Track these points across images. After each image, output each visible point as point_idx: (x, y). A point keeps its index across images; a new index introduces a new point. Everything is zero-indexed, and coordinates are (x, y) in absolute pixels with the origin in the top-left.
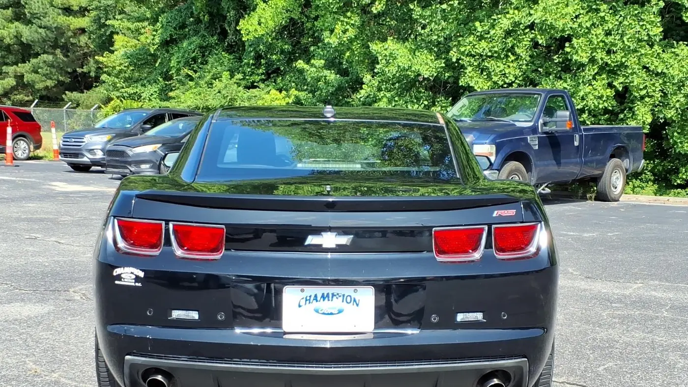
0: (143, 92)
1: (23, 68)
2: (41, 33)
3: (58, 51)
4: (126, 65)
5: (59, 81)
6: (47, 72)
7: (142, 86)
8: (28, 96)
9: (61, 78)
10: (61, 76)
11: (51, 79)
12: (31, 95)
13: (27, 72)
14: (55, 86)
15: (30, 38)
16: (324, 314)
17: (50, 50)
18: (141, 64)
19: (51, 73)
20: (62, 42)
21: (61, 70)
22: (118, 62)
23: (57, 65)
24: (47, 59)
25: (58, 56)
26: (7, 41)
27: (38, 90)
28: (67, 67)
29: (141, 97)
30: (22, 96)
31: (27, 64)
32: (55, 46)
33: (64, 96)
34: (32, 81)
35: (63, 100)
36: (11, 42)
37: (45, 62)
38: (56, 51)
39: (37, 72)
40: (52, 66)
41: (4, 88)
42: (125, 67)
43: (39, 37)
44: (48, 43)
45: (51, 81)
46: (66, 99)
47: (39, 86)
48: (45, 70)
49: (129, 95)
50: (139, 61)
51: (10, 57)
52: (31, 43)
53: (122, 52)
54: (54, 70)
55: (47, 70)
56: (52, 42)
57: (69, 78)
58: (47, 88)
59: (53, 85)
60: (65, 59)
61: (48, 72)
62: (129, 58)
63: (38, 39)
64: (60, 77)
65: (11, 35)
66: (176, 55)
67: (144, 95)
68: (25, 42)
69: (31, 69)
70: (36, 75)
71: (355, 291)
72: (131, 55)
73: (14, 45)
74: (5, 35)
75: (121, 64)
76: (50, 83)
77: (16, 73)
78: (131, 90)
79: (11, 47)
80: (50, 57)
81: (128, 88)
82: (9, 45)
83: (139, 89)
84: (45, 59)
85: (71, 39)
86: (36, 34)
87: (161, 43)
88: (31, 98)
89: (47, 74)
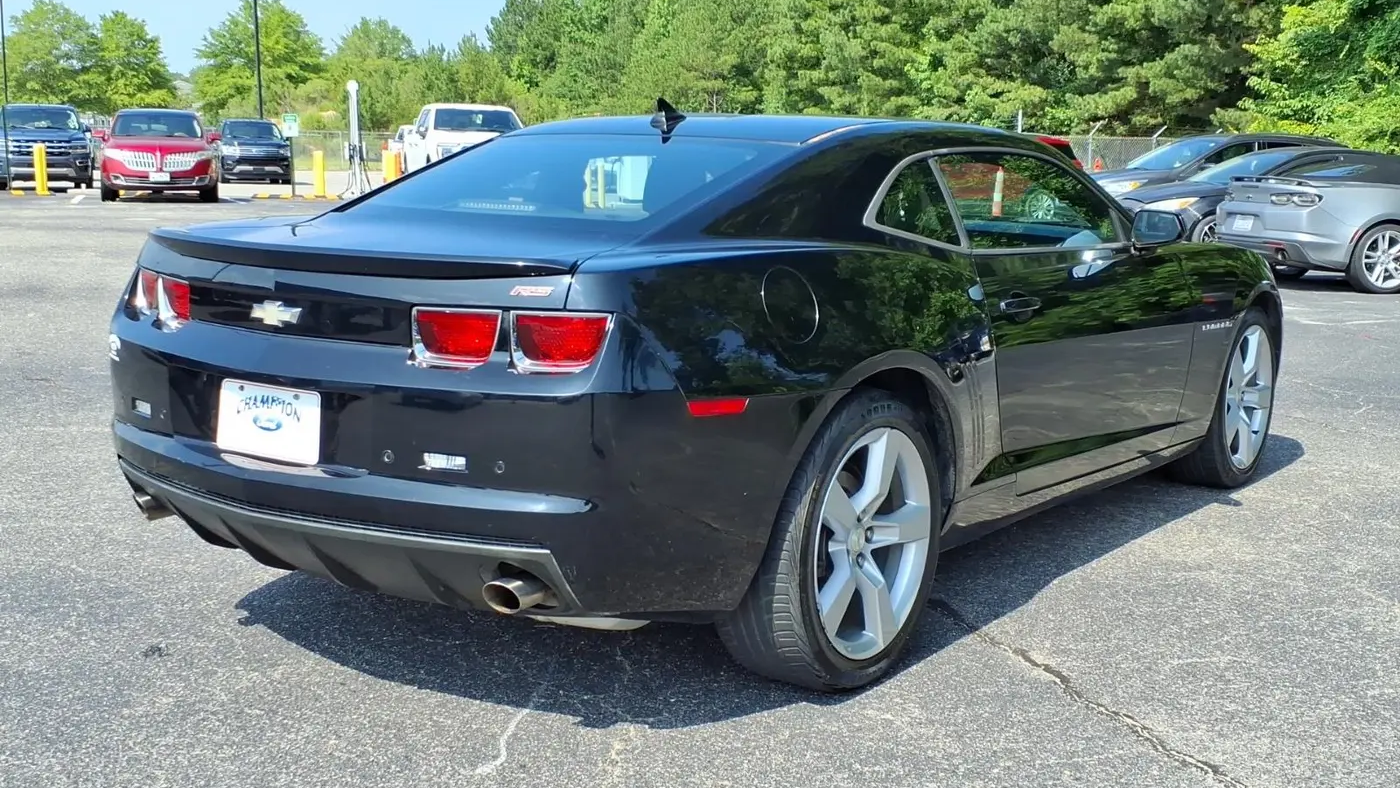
0: (1319, 106)
1: (1152, 70)
2: (1183, 8)
3: (1212, 38)
4: (1294, 57)
5: (1207, 90)
6: (1188, 75)
7: (1318, 94)
8: (1156, 117)
9: (1212, 85)
10: (1211, 82)
11: (1193, 86)
12: (1161, 116)
13: (1155, 76)
14: (1200, 99)
15: (1164, 17)
16: (262, 428)
17: (1197, 37)
18: (1324, 54)
19: (1195, 76)
20: (1219, 22)
21: (1213, 70)
22: (1281, 52)
23: (1206, 62)
24: (1190, 51)
25: (1211, 46)
26: (1131, 23)
27: (1174, 107)
28: (1224, 66)
29: (1314, 114)
30: (1145, 117)
31: (1157, 63)
32: (1207, 29)
33: (1212, 116)
34: (1162, 90)
35: (1210, 123)
36: (1137, 26)
37: (1186, 57)
38: (1209, 38)
39: (1172, 76)
40: (1197, 64)
41: (1117, 105)
42: (1292, 60)
43: (1182, 14)
44: (1196, 23)
45: (1194, 91)
46: (1216, 123)
47: (1173, 99)
48: (1186, 71)
49: (1294, 111)
50: (1319, 50)
51: (1134, 50)
52: (1165, 26)
53: (1290, 34)
54: (1200, 71)
55: (1187, 71)
56: (1202, 23)
57: (1226, 84)
58: (1186, 102)
59: (1196, 97)
60: (1223, 51)
61: (1190, 75)
62: (1302, 44)
63: (1180, 19)
64: (1209, 84)
65: (1137, 14)
66: (1376, 35)
67: (1319, 112)
68: (1156, 24)
69: (1163, 72)
70: (1170, 81)
71: (296, 397)
72: (1306, 40)
73: (1140, 30)
74: (1128, 14)
75: (1285, 56)
76: (1190, 94)
77: (1139, 78)
78: (1296, 104)
79: (1136, 35)
80: (1196, 49)
81: (1293, 99)
82: (1134, 30)
83: (1312, 100)
84: (1186, 52)
85: (1234, 16)
86: (1176, 9)
87: (1351, 15)
88: (1160, 119)
89: (1189, 78)
